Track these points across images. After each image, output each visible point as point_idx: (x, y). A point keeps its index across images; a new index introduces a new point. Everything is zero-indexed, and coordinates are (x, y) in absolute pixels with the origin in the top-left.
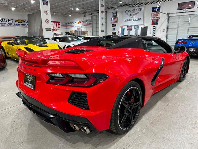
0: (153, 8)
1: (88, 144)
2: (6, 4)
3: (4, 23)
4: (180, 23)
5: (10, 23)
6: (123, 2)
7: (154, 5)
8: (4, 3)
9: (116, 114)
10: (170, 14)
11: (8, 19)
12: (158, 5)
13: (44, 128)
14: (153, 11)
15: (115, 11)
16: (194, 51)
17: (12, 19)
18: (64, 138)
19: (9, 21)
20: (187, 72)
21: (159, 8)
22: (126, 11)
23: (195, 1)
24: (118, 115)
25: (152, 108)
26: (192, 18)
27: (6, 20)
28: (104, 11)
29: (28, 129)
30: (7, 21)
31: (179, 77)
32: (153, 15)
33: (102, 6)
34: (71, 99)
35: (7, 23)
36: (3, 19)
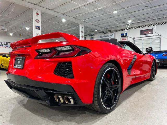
0: (122, 34)
1: (72, 122)
2: (6, 30)
3: (2, 45)
4: (144, 45)
5: (7, 45)
6: (98, 30)
7: (122, 32)
8: (5, 29)
9: (98, 89)
10: (135, 39)
11: (6, 42)
12: (125, 32)
13: (28, 111)
14: (122, 37)
15: (92, 37)
16: (158, 62)
17: (9, 43)
18: (47, 118)
19: (6, 44)
20: (156, 74)
21: (126, 34)
22: (101, 37)
23: (153, 29)
24: (101, 90)
25: (131, 97)
26: (152, 41)
27: (3, 43)
28: (84, 36)
29: (12, 113)
30: (5, 44)
31: (150, 76)
32: (122, 39)
33: (82, 32)
34: (57, 70)
35: (4, 45)
36: (1, 42)
